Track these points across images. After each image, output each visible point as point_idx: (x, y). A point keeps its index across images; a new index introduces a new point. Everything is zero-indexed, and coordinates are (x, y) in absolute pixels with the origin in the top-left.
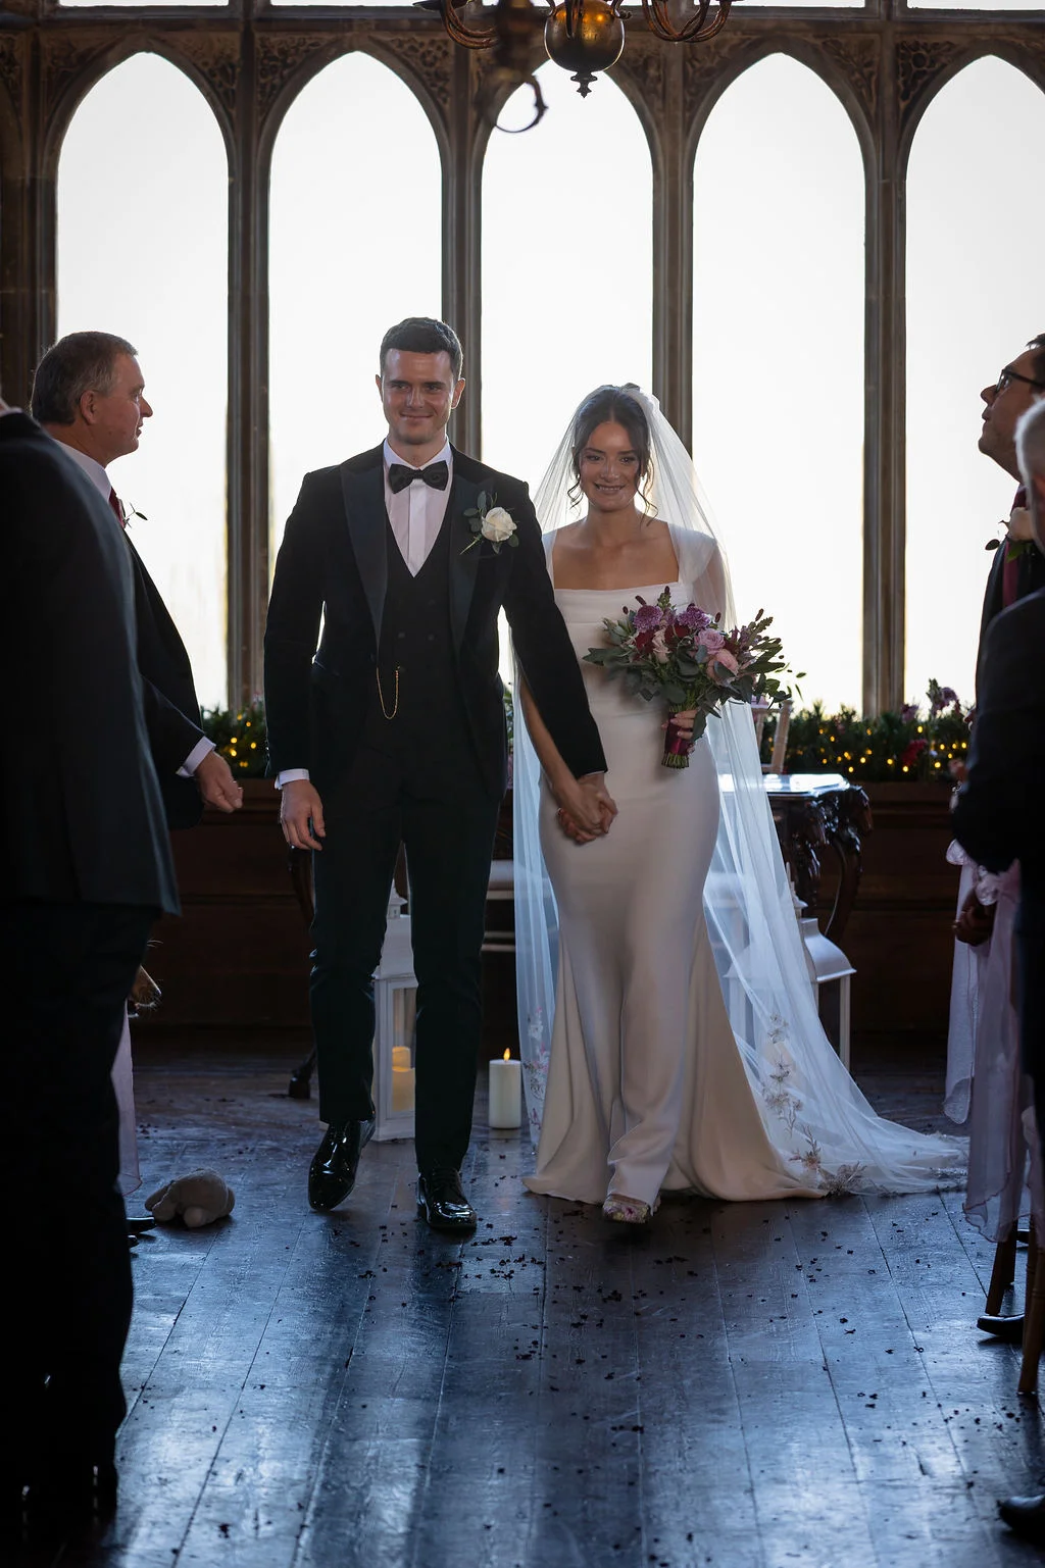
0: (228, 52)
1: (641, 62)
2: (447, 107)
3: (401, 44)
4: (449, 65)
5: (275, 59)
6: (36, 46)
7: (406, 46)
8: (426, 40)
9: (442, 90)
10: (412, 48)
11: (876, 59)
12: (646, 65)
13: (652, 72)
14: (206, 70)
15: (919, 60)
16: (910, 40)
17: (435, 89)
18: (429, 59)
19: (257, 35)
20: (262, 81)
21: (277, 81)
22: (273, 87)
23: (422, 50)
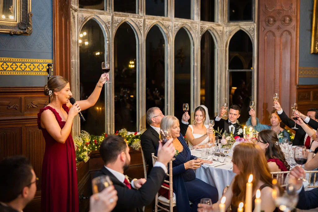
0: (109, 19)
1: (168, 26)
2: (141, 32)
3: (135, 20)
4: (142, 24)
5: (116, 21)
6: (78, 15)
7: (136, 21)
8: (138, 20)
9: (141, 29)
10: (137, 21)
11: (197, 28)
12: (169, 27)
13: (169, 28)
14: (105, 22)
15: (202, 29)
16: (201, 26)
17: (140, 29)
18: (139, 23)
19: (114, 17)
20: (114, 25)
21: (116, 25)
22: (116, 26)
23: (138, 22)
